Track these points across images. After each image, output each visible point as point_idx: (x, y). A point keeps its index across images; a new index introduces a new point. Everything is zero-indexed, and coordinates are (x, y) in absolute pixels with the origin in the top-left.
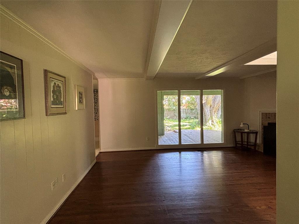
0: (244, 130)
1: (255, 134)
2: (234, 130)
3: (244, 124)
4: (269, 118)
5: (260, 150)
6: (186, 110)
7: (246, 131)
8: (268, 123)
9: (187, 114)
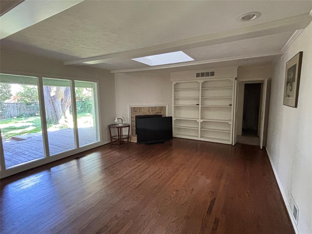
0: (118, 124)
1: (128, 127)
2: (109, 125)
3: (118, 119)
4: (136, 112)
5: (132, 141)
6: (19, 104)
7: (120, 125)
8: (136, 116)
9: (20, 110)
